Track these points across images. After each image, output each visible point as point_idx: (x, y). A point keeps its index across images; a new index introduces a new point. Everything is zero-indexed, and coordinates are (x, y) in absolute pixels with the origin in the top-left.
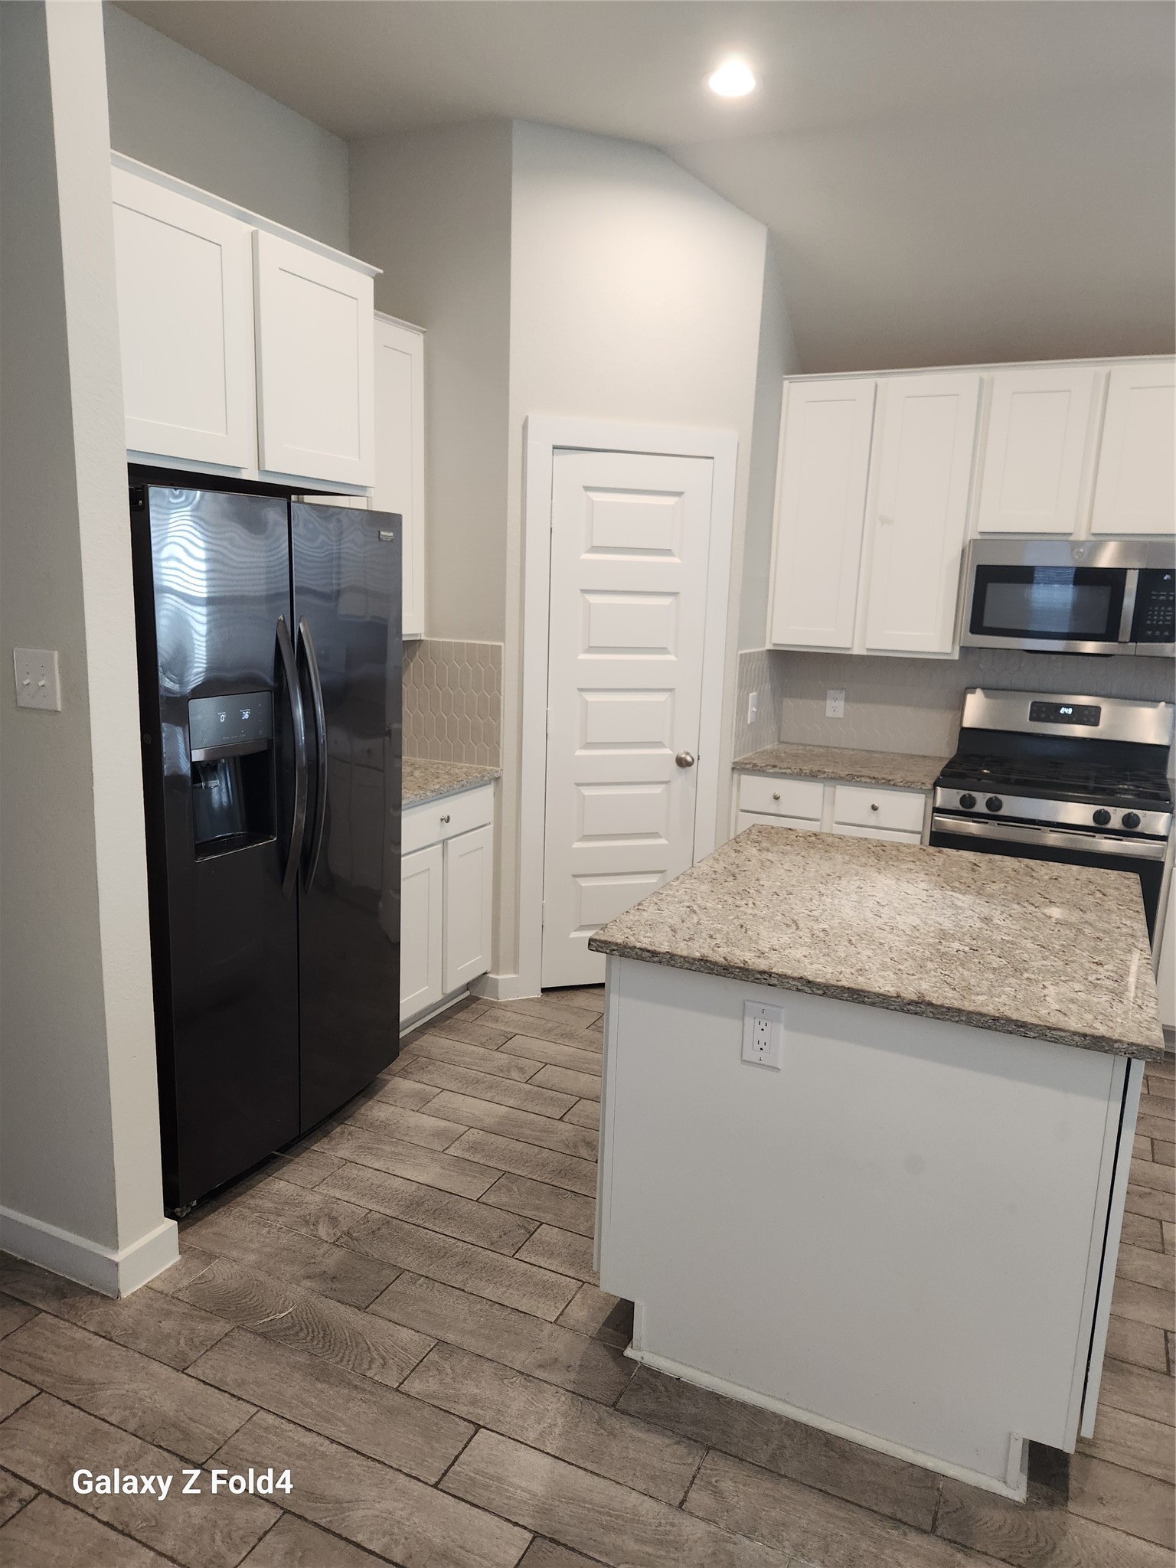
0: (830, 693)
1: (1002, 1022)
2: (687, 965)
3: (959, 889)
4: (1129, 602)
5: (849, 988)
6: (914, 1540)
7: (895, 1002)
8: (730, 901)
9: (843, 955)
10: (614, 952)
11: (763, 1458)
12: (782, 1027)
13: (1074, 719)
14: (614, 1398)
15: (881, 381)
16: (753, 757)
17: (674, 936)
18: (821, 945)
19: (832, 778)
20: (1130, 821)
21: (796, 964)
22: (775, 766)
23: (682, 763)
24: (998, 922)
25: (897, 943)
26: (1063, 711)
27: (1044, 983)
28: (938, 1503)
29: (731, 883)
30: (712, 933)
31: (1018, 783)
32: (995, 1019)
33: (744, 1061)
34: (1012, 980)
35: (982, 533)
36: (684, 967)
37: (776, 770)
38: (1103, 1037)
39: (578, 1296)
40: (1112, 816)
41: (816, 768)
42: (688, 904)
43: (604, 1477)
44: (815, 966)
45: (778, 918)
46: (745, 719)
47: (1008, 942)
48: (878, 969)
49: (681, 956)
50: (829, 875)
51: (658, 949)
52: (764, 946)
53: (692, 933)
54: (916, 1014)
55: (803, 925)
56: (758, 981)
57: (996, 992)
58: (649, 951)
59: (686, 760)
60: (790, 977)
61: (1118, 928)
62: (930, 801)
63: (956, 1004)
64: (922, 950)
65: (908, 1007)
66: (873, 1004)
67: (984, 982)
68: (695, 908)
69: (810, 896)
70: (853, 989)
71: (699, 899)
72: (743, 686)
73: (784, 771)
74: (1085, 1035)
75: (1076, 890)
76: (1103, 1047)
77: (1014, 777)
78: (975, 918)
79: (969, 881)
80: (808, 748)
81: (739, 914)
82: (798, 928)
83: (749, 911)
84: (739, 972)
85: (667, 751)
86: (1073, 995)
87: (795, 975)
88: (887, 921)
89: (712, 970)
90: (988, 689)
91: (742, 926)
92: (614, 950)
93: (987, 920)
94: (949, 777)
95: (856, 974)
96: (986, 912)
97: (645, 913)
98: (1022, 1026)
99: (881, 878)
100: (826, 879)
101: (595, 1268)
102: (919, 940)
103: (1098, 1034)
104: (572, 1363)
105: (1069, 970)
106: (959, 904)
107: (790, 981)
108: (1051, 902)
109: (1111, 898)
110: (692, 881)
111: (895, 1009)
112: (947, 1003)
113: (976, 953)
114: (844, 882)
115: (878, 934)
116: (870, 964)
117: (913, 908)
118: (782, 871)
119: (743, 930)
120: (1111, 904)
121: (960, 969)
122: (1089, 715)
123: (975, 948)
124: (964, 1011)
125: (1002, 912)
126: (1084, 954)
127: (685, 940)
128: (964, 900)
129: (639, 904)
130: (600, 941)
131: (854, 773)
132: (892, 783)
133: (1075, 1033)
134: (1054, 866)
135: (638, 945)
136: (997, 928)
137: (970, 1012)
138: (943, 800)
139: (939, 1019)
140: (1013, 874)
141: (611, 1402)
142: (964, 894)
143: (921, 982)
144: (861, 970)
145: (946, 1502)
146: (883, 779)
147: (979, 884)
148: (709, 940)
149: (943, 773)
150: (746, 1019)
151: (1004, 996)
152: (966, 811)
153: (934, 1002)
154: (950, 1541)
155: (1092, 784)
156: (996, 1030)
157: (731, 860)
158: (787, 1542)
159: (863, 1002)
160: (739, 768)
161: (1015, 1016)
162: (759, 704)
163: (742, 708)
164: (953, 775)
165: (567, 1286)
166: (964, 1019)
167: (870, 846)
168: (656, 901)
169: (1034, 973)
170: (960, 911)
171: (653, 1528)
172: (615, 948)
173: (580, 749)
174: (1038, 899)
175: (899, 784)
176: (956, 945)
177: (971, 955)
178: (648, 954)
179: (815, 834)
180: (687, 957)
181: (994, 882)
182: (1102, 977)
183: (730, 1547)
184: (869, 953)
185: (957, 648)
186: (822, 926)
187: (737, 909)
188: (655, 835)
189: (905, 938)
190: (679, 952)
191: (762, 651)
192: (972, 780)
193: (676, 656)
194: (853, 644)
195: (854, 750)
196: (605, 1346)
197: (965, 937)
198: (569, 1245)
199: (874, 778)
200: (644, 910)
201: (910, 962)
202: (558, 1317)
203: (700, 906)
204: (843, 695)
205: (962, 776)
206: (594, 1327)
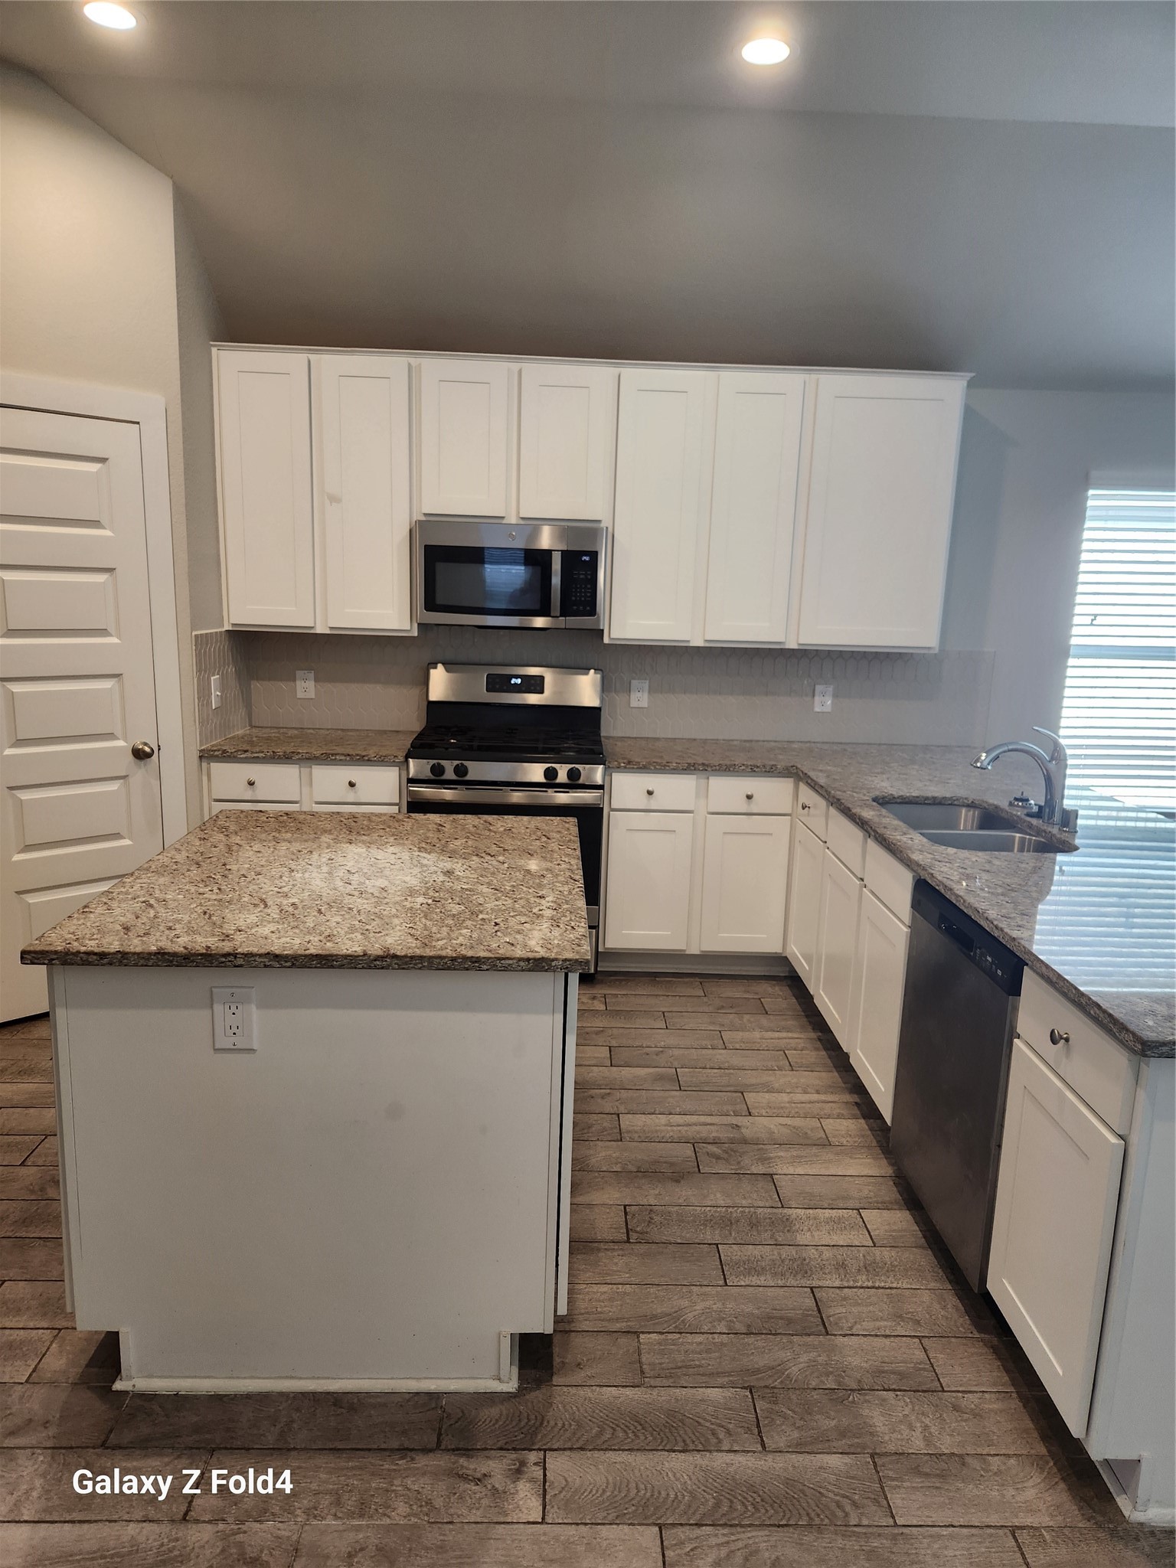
0: (299, 673)
1: (459, 960)
2: (142, 962)
3: (426, 849)
4: (556, 580)
5: (317, 955)
6: (422, 1461)
7: (362, 960)
8: (193, 889)
9: (312, 925)
10: (54, 962)
11: (270, 1439)
12: (253, 1007)
13: (524, 689)
14: (103, 1438)
15: (313, 357)
16: (222, 743)
17: (126, 934)
18: (291, 919)
19: (307, 759)
20: (573, 775)
21: (262, 941)
22: (246, 751)
23: (140, 755)
24: (459, 873)
25: (365, 906)
26: (513, 681)
27: (496, 921)
28: (442, 1419)
29: (195, 872)
30: (170, 924)
31: (480, 748)
32: (453, 959)
33: (216, 1050)
34: (469, 923)
35: (425, 515)
36: (140, 964)
37: (248, 755)
38: (543, 958)
39: (54, 1345)
40: (559, 772)
41: (289, 749)
42: (144, 899)
43: (96, 1521)
44: (283, 940)
45: (246, 899)
46: (209, 703)
47: (467, 890)
48: (346, 932)
49: (135, 953)
50: (300, 851)
51: (106, 950)
52: (229, 929)
53: (148, 927)
54: (382, 968)
55: (271, 903)
56: (223, 965)
57: (453, 935)
58: (95, 954)
59: (144, 751)
60: (256, 955)
61: (559, 864)
62: (404, 773)
63: (418, 952)
64: (389, 909)
65: (375, 963)
66: (341, 967)
67: (444, 928)
68: (152, 901)
69: (280, 874)
70: (321, 955)
71: (157, 892)
72: (203, 668)
73: (256, 755)
74: (528, 960)
75: (526, 837)
76: (544, 967)
77: (476, 744)
78: (439, 873)
79: (435, 840)
80: (282, 731)
81: (203, 901)
82: (266, 906)
83: (214, 897)
84: (202, 959)
85: (121, 743)
86: (520, 927)
87: (262, 951)
88: (356, 887)
89: (172, 962)
90: (449, 665)
91: (205, 913)
92: (54, 959)
93: (449, 873)
94: (420, 747)
95: (324, 941)
96: (448, 865)
97: (92, 915)
98: (476, 962)
99: (352, 847)
100: (296, 856)
101: (69, 1309)
102: (386, 900)
103: (538, 957)
104: (51, 1418)
105: (517, 906)
106: (425, 862)
107: (257, 958)
108: (504, 850)
109: (554, 840)
110: (149, 875)
111: (363, 968)
112: (410, 952)
113: (438, 904)
114: (315, 855)
115: (347, 900)
116: (339, 930)
117: (381, 872)
118: (251, 853)
119: (207, 916)
120: (554, 846)
121: (423, 920)
122: (535, 685)
123: (438, 900)
124: (425, 957)
125: (463, 864)
126: (530, 891)
127: (139, 936)
128: (429, 859)
129: (85, 907)
130: (35, 952)
131: (328, 752)
132: (366, 758)
133: (520, 959)
134: (508, 819)
135: (83, 949)
136: (458, 879)
137: (431, 957)
138: (416, 771)
139: (403, 969)
140: (473, 829)
141: (100, 1442)
142: (429, 853)
143: (387, 937)
144: (329, 936)
145: (449, 1416)
146: (357, 755)
147: (443, 842)
148: (167, 932)
149: (412, 745)
150: (215, 1006)
151: (461, 938)
152: (437, 778)
153: (398, 953)
154: (453, 1450)
155: (540, 745)
156: (455, 969)
157: (194, 849)
158: (299, 1511)
159: (332, 967)
160: (207, 756)
161: (470, 953)
162: (223, 686)
163: (204, 693)
164: (422, 746)
165: (40, 1339)
166: (426, 964)
167: (342, 819)
168: (105, 900)
169: (487, 913)
170: (425, 868)
171: (155, 1551)
172: (55, 957)
173: (9, 747)
174: (494, 849)
175: (373, 759)
176: (421, 900)
177: (434, 906)
178: (95, 957)
179: (287, 814)
180: (141, 953)
181: (456, 839)
182: (544, 908)
183: (240, 1537)
184: (338, 919)
185: (416, 626)
186: (291, 901)
187: (201, 897)
188: (117, 836)
189: (373, 900)
190: (132, 949)
191: (221, 632)
192: (441, 749)
193: (119, 637)
194: (315, 624)
195: (328, 729)
196: (88, 1388)
197: (429, 891)
198: (41, 1295)
199: (349, 755)
200: (91, 912)
201: (378, 921)
202: (30, 1375)
203: (158, 900)
204: (312, 675)
205: (431, 746)
206: (74, 1372)
